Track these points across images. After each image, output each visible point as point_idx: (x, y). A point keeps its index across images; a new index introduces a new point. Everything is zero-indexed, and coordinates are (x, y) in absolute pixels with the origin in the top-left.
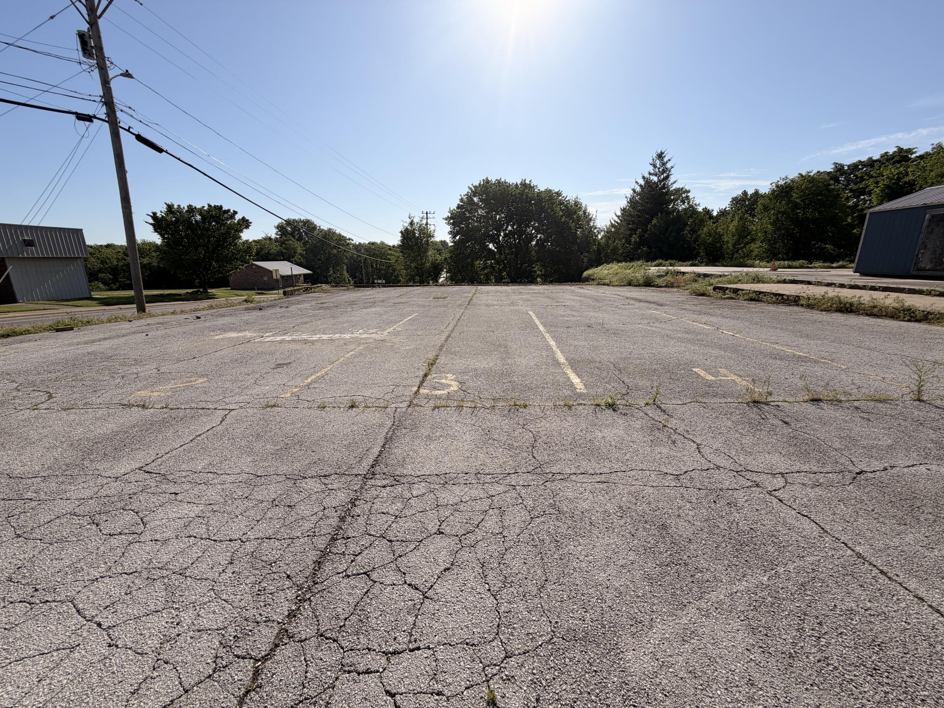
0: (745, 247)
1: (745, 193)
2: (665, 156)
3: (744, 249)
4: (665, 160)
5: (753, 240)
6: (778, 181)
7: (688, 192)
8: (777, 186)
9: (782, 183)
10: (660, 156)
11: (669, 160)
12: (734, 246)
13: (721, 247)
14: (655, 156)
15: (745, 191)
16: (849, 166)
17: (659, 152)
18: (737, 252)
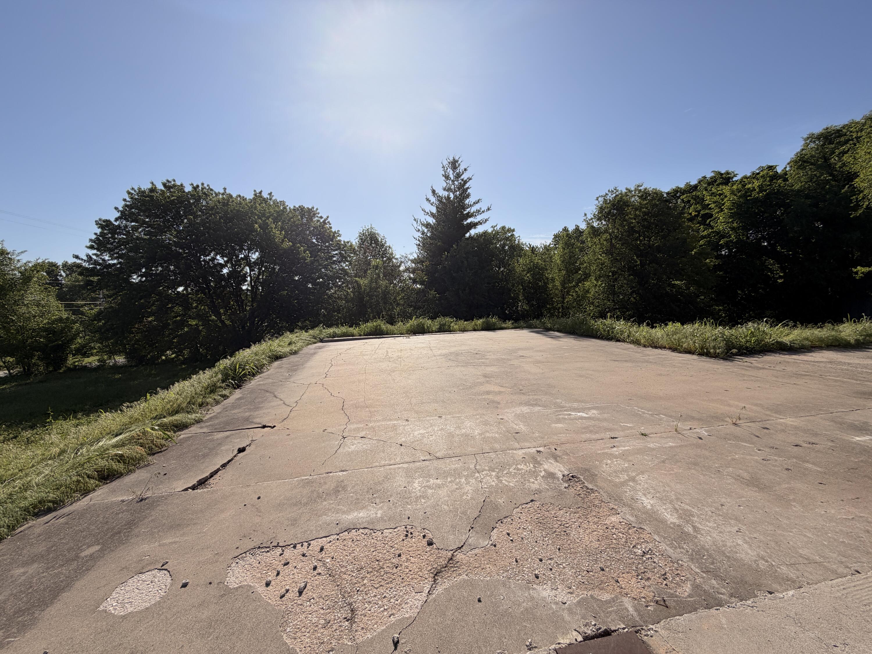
0: (577, 285)
1: (565, 229)
2: (459, 165)
3: (577, 289)
4: (461, 168)
5: (587, 276)
6: (607, 194)
7: (513, 230)
8: (605, 201)
9: (610, 197)
10: (454, 164)
11: (465, 170)
12: (563, 283)
13: (546, 284)
14: (445, 163)
15: (565, 227)
16: (668, 193)
17: (451, 159)
18: (568, 293)
